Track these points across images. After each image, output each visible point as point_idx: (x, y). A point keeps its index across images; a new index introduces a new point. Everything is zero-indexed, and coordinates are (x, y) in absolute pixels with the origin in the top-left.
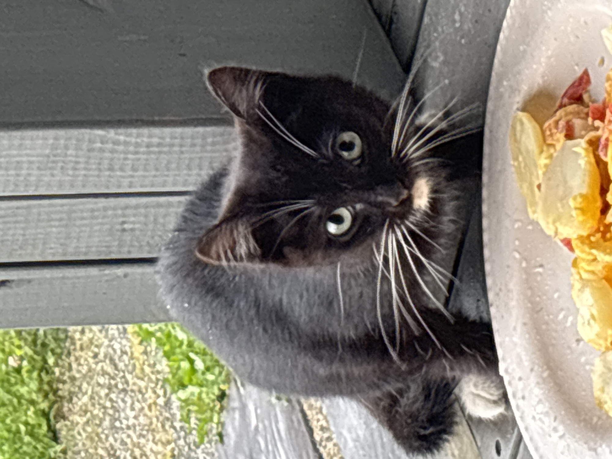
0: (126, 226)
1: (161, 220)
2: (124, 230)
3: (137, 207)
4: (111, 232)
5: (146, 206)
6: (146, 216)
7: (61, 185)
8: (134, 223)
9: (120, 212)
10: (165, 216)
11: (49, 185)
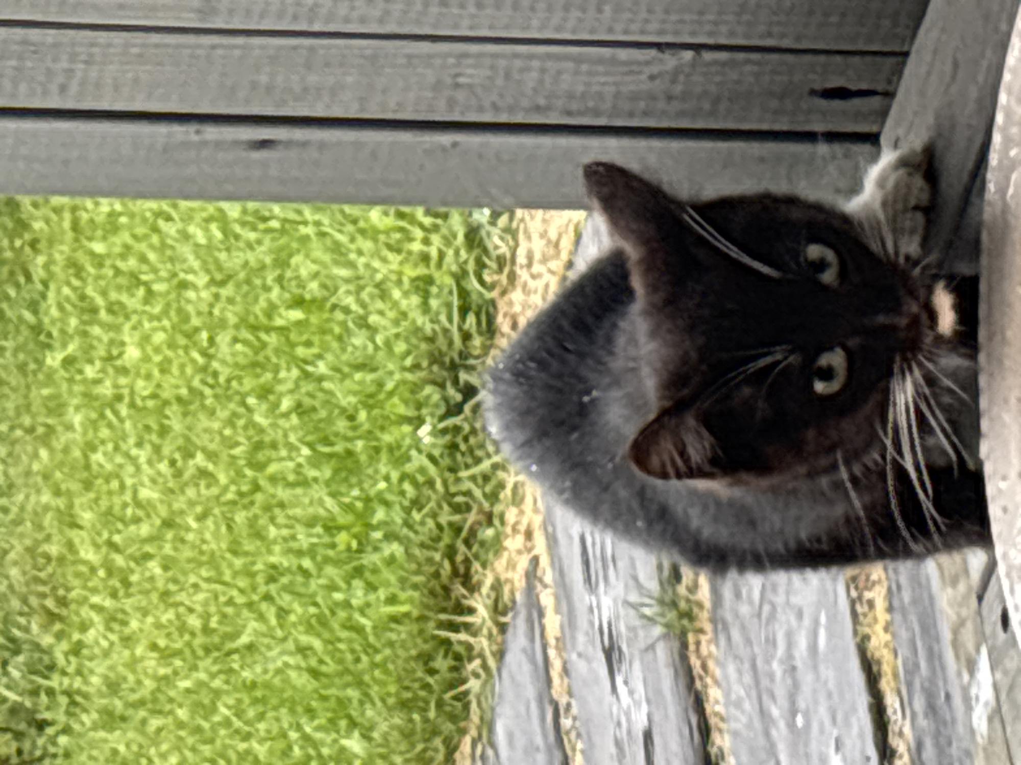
0: (461, 80)
1: (516, 76)
2: (457, 86)
3: (480, 55)
4: (437, 86)
5: (495, 56)
6: (492, 67)
7: (363, 20)
8: (471, 76)
9: (451, 61)
10: (522, 70)
11: (347, 20)
